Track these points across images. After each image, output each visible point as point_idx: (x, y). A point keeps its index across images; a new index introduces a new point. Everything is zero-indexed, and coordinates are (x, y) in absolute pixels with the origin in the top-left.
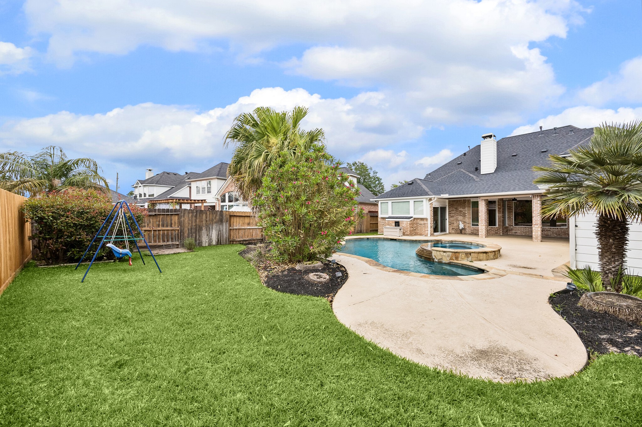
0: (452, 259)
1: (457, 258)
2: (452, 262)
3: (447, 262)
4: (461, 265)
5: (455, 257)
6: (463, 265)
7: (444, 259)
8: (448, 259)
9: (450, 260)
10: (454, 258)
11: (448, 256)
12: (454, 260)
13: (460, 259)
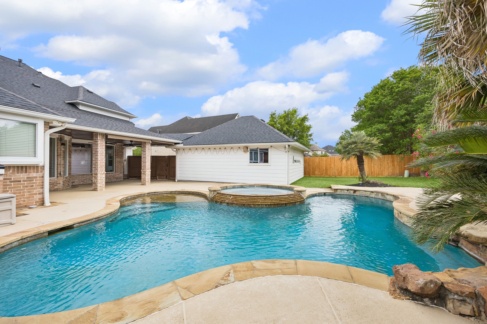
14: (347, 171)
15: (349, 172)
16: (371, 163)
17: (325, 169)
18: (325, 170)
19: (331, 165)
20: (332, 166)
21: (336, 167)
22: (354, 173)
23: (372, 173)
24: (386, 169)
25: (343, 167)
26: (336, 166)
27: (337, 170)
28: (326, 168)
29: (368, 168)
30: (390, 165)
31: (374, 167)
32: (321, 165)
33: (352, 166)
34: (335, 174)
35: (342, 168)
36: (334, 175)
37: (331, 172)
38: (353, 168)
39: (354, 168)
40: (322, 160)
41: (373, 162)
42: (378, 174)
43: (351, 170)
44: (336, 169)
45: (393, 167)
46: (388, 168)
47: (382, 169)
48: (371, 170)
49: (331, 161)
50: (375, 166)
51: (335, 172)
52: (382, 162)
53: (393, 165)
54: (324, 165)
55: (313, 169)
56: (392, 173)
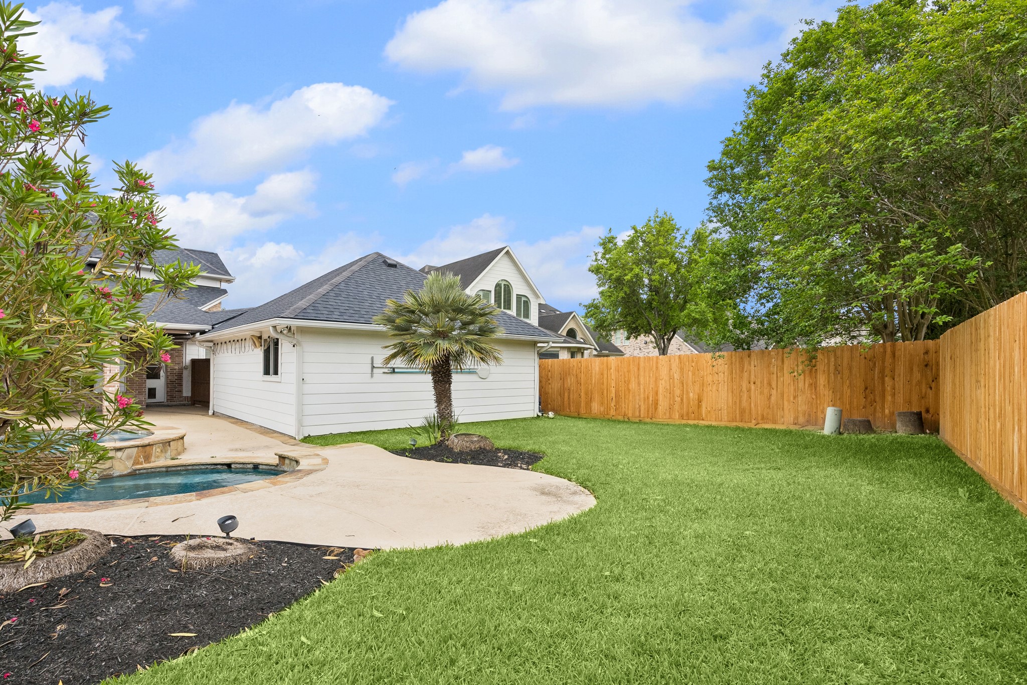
0: (138, 463)
1: (147, 459)
2: (139, 470)
3: (125, 472)
4: (164, 469)
5: (144, 457)
6: (170, 469)
7: (117, 468)
8: (129, 464)
9: (133, 465)
10: (142, 460)
11: (129, 457)
12: (141, 464)
13: (153, 459)
14: (670, 405)
15: (677, 407)
16: (741, 378)
17: (613, 395)
18: (614, 399)
19: (629, 381)
20: (633, 385)
21: (642, 390)
22: (691, 410)
23: (742, 412)
24: (789, 401)
25: (661, 390)
26: (642, 387)
27: (645, 400)
28: (617, 392)
29: (730, 394)
30: (801, 385)
31: (749, 391)
32: (605, 384)
33: (685, 386)
34: (640, 411)
35: (657, 394)
36: (637, 414)
37: (628, 406)
38: (688, 393)
39: (691, 395)
40: (609, 366)
41: (746, 375)
42: (763, 418)
43: (682, 400)
44: (642, 396)
45: (811, 394)
46: (794, 398)
47: (773, 398)
48: (740, 401)
49: (629, 371)
50: (753, 387)
51: (640, 406)
52: (775, 376)
53: (814, 386)
54: (613, 384)
55: (586, 394)
56: (809, 415)
